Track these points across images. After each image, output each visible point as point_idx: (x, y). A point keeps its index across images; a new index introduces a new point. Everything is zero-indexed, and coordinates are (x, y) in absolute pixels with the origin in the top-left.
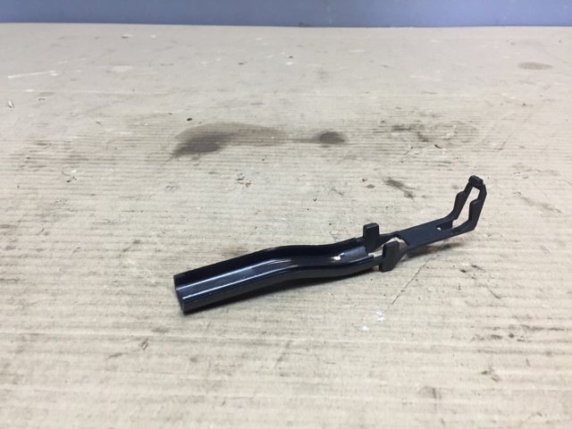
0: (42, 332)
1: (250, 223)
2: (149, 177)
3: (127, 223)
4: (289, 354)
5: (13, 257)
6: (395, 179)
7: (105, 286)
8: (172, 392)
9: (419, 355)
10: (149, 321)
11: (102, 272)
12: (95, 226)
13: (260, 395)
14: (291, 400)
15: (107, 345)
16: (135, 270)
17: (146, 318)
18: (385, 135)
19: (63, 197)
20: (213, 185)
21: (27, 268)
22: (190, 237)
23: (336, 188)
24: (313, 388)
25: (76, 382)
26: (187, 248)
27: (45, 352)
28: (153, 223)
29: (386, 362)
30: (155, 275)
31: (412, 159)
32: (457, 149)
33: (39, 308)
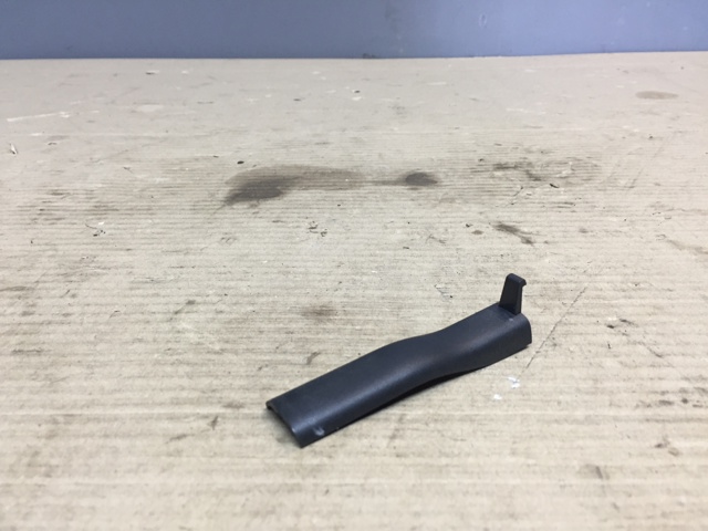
0: (79, 412)
1: (332, 277)
2: (199, 228)
3: (176, 281)
4: (403, 429)
5: (34, 324)
6: (507, 224)
7: (156, 356)
8: (258, 480)
9: (573, 427)
10: (218, 395)
11: (150, 339)
12: (134, 285)
13: (374, 481)
14: (414, 486)
15: (166, 425)
16: (192, 335)
17: (214, 391)
18: (486, 175)
19: (90, 252)
20: (280, 235)
21: (52, 336)
22: (258, 295)
23: (435, 236)
24: (441, 470)
25: (130, 471)
26: (256, 308)
27: (85, 436)
28: (209, 280)
29: (531, 437)
30: (219, 341)
31: (525, 201)
32: (578, 189)
33: (72, 384)
